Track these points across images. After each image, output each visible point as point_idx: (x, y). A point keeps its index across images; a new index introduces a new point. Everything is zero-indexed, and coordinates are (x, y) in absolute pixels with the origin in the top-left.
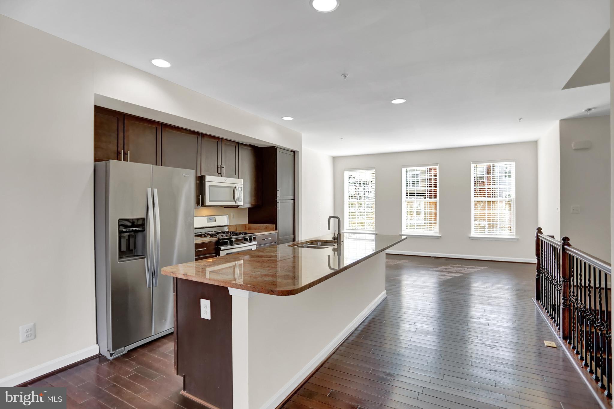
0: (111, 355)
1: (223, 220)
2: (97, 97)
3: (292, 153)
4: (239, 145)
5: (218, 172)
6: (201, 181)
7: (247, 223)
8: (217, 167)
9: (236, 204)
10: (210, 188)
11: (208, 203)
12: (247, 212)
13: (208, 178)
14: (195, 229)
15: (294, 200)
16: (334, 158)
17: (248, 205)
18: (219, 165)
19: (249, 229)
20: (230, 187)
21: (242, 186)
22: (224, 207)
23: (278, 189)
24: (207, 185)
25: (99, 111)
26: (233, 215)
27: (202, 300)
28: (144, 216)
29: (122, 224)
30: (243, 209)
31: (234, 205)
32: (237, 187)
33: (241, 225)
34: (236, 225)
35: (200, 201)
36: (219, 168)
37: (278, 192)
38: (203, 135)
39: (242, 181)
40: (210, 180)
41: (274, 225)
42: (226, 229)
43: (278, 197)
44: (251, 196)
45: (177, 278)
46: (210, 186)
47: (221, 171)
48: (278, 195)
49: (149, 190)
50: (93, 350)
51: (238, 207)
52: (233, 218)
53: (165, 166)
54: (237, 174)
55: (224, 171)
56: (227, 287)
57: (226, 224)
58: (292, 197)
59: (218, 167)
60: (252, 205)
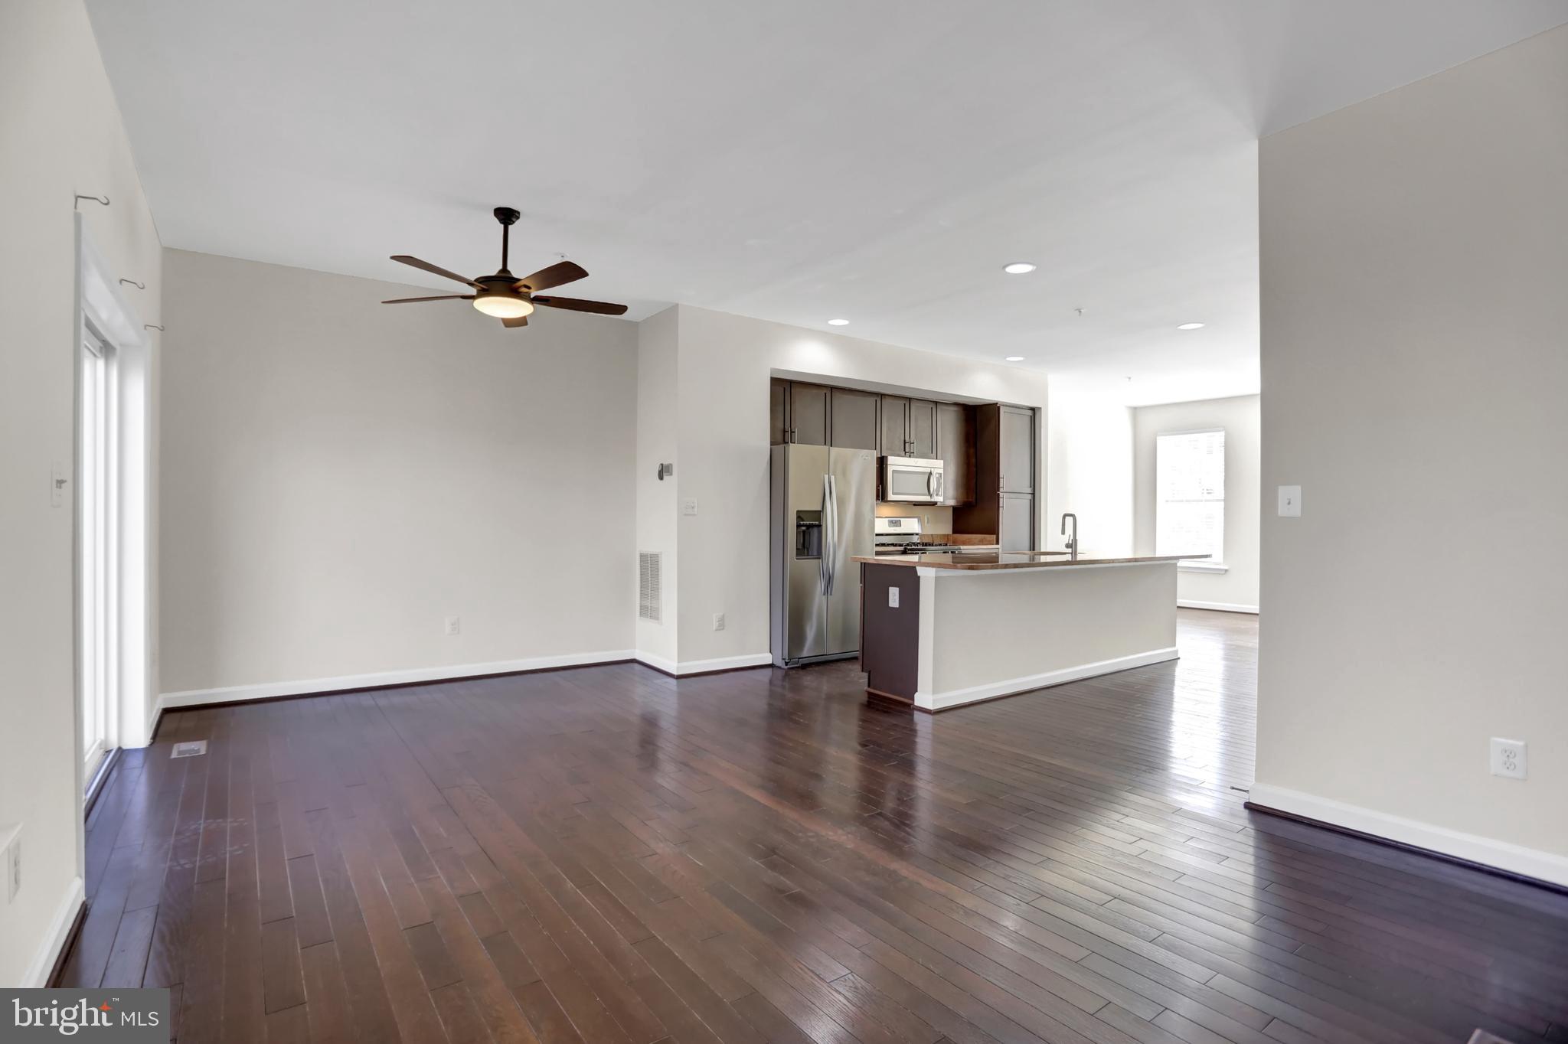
0: (786, 664)
1: (911, 526)
2: (773, 370)
3: (1030, 413)
4: (936, 404)
5: (905, 450)
6: (882, 462)
7: (951, 533)
8: (903, 441)
9: (932, 500)
10: (895, 474)
11: (891, 497)
12: (950, 514)
13: (891, 460)
14: (877, 535)
15: (1033, 494)
16: (1135, 411)
17: (952, 502)
18: (907, 440)
19: (955, 543)
20: (923, 473)
21: (941, 471)
22: (915, 505)
23: (1001, 476)
24: (890, 469)
25: (776, 382)
26: (928, 519)
27: (890, 588)
28: (819, 509)
29: (800, 515)
30: (944, 507)
31: (929, 500)
32: (934, 474)
33: (940, 535)
34: (932, 535)
35: (882, 495)
36: (907, 445)
37: (1001, 480)
38: (882, 396)
39: (940, 463)
40: (895, 463)
41: (995, 536)
42: (916, 539)
43: (1001, 490)
44: (957, 489)
45: (865, 563)
46: (894, 471)
47: (910, 448)
48: (1001, 485)
49: (826, 477)
50: (766, 658)
51: (934, 504)
52: (928, 522)
53: (835, 446)
54: (932, 452)
55: (914, 448)
56: (915, 567)
57: (917, 532)
58: (1029, 490)
59: (905, 443)
60: (957, 502)
